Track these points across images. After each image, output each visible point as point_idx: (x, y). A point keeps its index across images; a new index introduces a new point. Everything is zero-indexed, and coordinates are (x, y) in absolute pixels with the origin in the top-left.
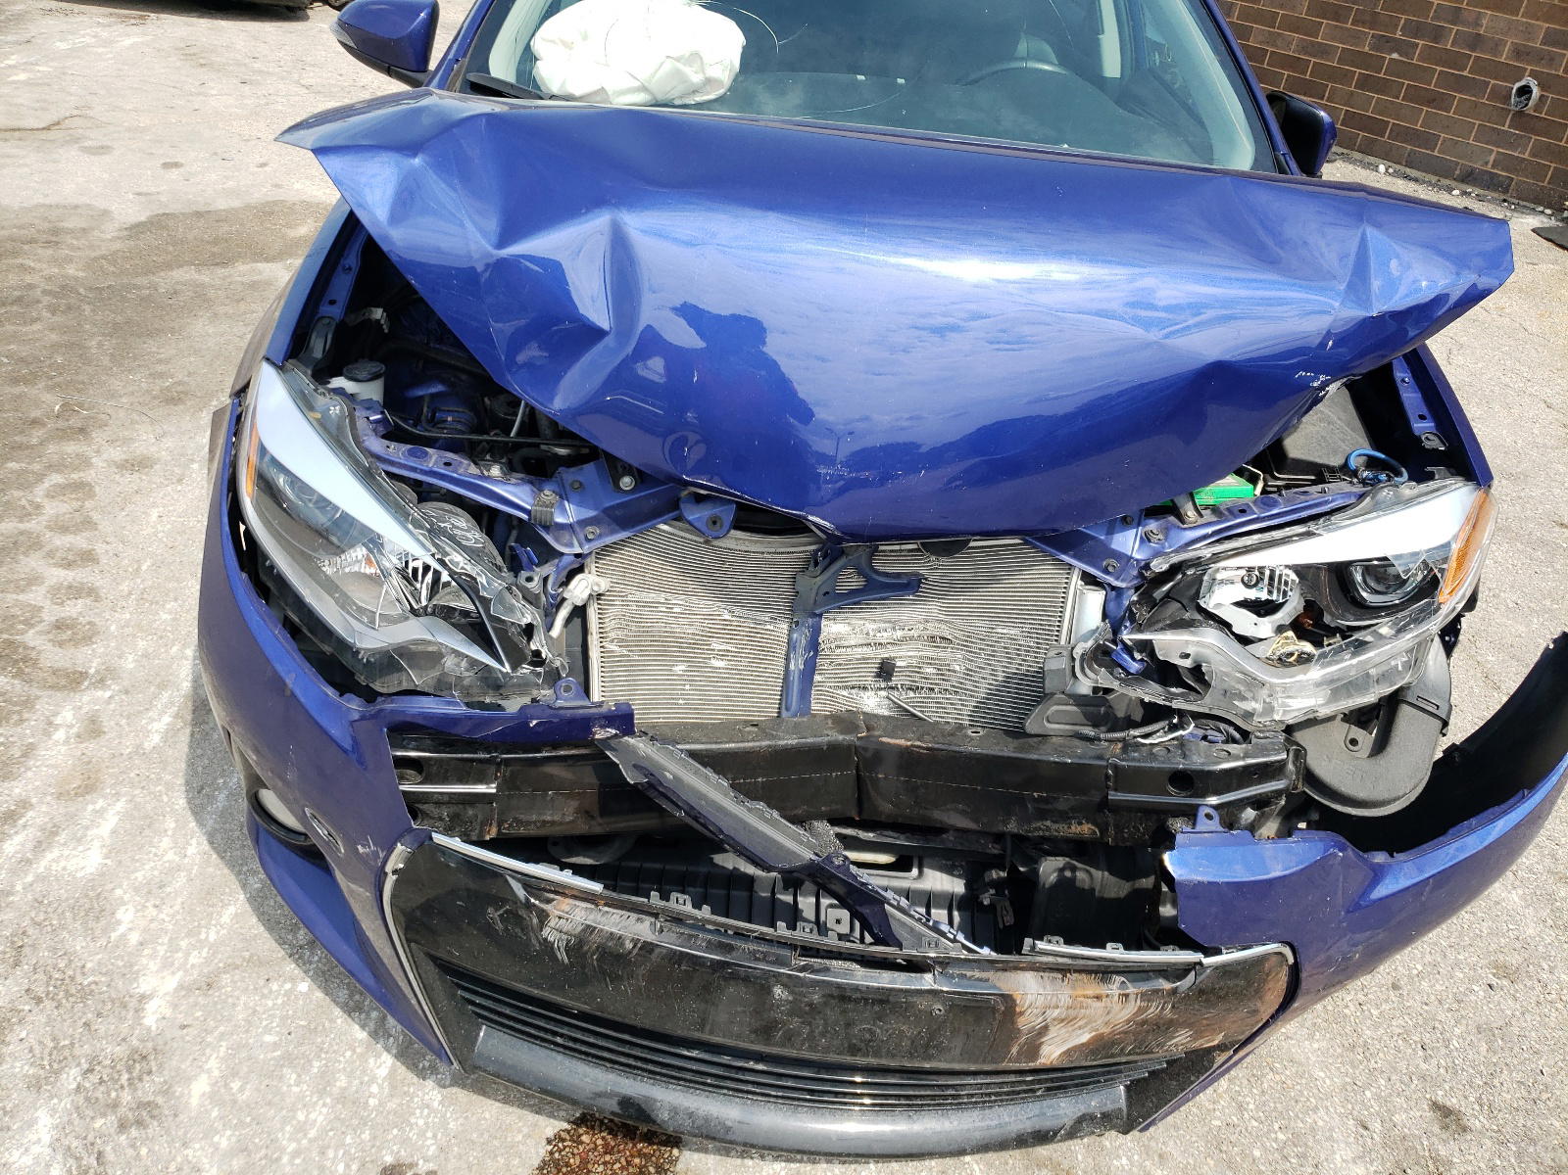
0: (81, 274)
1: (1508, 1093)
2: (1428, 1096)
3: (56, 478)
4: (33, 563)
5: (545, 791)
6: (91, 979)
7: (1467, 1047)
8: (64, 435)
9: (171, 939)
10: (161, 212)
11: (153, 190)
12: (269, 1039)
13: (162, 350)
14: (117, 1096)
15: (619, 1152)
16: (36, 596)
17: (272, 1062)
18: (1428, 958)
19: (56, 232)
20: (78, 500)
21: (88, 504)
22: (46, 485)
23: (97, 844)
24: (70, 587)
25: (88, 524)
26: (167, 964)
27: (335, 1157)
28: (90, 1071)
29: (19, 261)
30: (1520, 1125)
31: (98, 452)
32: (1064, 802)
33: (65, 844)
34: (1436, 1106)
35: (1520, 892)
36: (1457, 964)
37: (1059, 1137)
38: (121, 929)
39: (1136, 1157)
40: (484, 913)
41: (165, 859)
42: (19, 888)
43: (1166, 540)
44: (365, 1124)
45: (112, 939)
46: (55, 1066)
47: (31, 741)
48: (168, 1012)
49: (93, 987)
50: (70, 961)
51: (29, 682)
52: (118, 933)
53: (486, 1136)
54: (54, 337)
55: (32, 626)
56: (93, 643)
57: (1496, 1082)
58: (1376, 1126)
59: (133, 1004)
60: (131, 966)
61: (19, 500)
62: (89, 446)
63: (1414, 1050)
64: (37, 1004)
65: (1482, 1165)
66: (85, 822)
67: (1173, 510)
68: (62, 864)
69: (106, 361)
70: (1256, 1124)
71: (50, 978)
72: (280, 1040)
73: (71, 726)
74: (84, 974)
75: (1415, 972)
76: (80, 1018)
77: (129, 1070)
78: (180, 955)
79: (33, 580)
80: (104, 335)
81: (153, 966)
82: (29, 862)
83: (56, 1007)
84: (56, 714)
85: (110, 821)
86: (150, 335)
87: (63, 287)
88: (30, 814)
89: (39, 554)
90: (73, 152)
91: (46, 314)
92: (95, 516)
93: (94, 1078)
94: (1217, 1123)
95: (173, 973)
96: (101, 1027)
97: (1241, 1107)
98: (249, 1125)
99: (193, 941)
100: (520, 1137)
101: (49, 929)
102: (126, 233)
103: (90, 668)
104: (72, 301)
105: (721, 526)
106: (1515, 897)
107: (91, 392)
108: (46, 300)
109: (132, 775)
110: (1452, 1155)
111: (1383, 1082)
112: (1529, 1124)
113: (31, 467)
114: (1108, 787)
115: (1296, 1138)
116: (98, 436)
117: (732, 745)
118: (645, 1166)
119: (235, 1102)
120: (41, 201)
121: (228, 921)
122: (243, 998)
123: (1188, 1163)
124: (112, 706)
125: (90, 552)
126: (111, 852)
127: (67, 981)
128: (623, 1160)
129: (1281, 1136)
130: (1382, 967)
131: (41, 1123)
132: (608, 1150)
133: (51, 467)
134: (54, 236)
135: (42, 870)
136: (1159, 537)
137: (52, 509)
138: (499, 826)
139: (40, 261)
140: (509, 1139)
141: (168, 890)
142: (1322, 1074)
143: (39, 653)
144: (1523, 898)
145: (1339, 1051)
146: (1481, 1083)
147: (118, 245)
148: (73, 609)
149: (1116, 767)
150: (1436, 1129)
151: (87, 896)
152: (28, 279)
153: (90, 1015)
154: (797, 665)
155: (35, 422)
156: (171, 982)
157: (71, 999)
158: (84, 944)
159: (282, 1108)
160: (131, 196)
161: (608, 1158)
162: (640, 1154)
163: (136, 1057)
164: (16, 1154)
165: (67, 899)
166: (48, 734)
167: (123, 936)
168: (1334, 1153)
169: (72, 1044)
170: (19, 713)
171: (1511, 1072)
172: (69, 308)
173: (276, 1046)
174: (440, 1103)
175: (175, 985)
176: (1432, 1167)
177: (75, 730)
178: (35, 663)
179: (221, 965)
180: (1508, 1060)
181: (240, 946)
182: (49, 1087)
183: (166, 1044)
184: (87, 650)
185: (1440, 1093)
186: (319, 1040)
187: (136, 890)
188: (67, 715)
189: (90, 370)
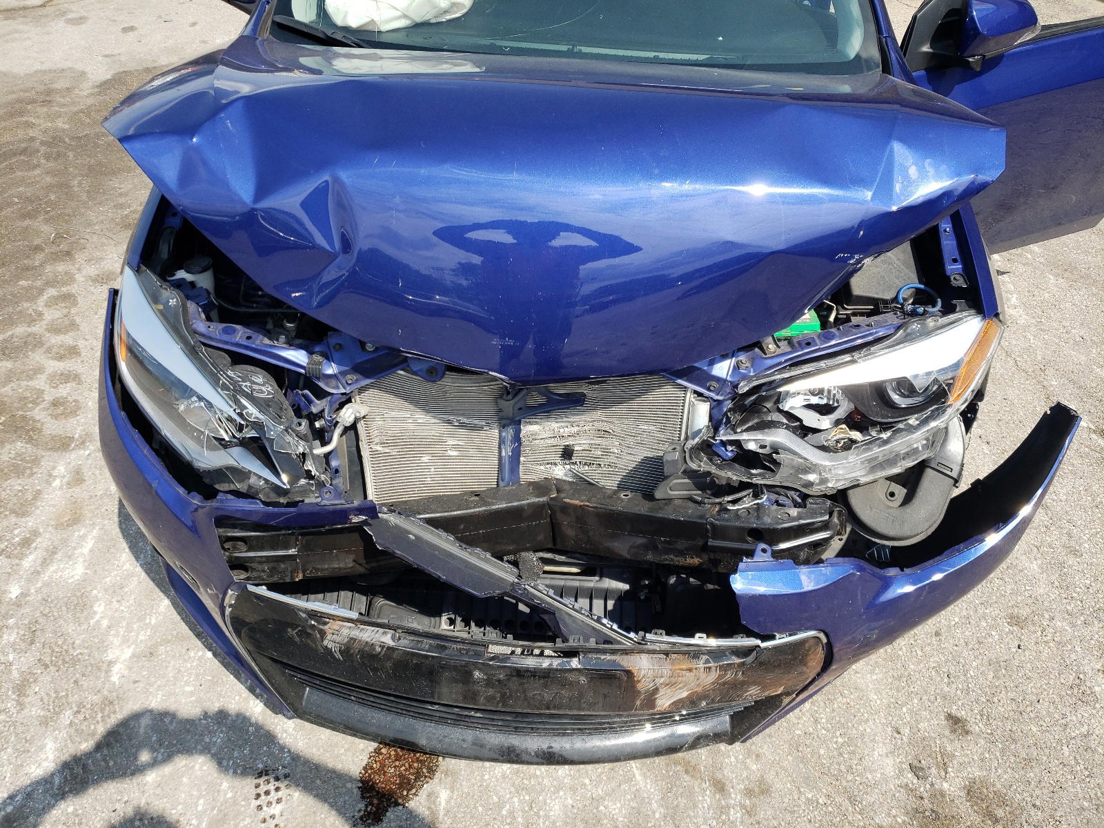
0: (67, 126)
1: (1003, 707)
2: (945, 710)
3: (52, 292)
4: (37, 357)
5: (331, 550)
6: (78, 652)
7: (980, 675)
8: (58, 257)
9: (127, 623)
10: (122, 70)
11: (116, 52)
12: (188, 689)
13: (123, 186)
14: (95, 728)
15: (405, 759)
16: (40, 382)
17: (190, 704)
18: (964, 613)
19: (49, 92)
20: (66, 307)
21: (73, 311)
22: (45, 297)
23: (81, 559)
24: (62, 374)
25: (73, 326)
26: (125, 641)
27: (228, 765)
28: (78, 712)
29: (24, 119)
30: (1007, 730)
31: (79, 270)
32: (681, 544)
33: (60, 560)
34: (950, 717)
35: (1039, 562)
36: (984, 617)
37: (684, 749)
38: (97, 617)
39: (741, 757)
40: (287, 632)
41: (124, 568)
42: (33, 591)
43: (752, 366)
44: (247, 744)
45: (91, 624)
46: (57, 709)
47: (38, 488)
48: (126, 673)
49: (80, 656)
50: (65, 640)
51: (37, 446)
52: (95, 620)
53: (321, 750)
54: (48, 179)
55: (38, 404)
56: (78, 415)
57: (995, 699)
58: (906, 731)
59: (104, 667)
60: (103, 642)
61: (28, 309)
62: (74, 265)
63: (942, 678)
64: (45, 669)
65: (976, 758)
66: (73, 545)
67: (758, 345)
68: (59, 574)
69: (84, 197)
70: (824, 732)
71: (53, 651)
72: (195, 689)
73: (64, 477)
74: (74, 648)
75: (953, 623)
76: (72, 678)
77: (102, 710)
78: (133, 634)
79: (39, 370)
80: (82, 175)
81: (116, 641)
82: (38, 573)
83: (57, 671)
84: (54, 468)
85: (90, 544)
86: (114, 173)
87: (54, 138)
88: (39, 540)
89: (41, 351)
90: (61, 24)
91: (43, 161)
92: (78, 320)
93: (81, 717)
94: (798, 732)
95: (129, 647)
96: (84, 683)
97: (816, 721)
98: (175, 745)
99: (141, 624)
100: (342, 751)
101: (52, 618)
102: (96, 90)
103: (75, 434)
104: (61, 149)
105: (437, 374)
106: (1035, 566)
107: (74, 222)
108: (43, 149)
109: (103, 510)
110: (955, 750)
111: (916, 701)
112: (1014, 728)
113: (35, 284)
114: (708, 537)
115: (850, 741)
116: (80, 257)
117: (459, 512)
118: (421, 768)
119: (167, 730)
120: (39, 68)
121: (163, 610)
122: (172, 663)
123: (775, 759)
124: (90, 462)
125: (74, 347)
126: (90, 565)
127: (64, 653)
128: (407, 765)
129: (840, 740)
130: (930, 621)
131: (48, 748)
132: (398, 758)
133: (49, 284)
134: (47, 97)
135: (46, 578)
136: (747, 365)
137: (51, 315)
138: (304, 572)
139: (38, 117)
140: (336, 752)
141: (126, 589)
142: (875, 697)
143: (43, 424)
144: (1040, 567)
145: (890, 680)
146: (984, 700)
147: (90, 101)
148: (64, 391)
149: (712, 524)
150: (947, 733)
151: (75, 595)
152: (31, 133)
153: (78, 675)
154: (507, 452)
155: (38, 249)
156: (128, 652)
157: (66, 665)
158: (74, 628)
159: (196, 734)
160: (100, 58)
161: (397, 763)
162: (418, 760)
163: (107, 702)
164: (33, 767)
165: (63, 598)
166: (49, 483)
167: (98, 621)
168: (874, 750)
169: (67, 695)
170: (31, 468)
171: (1007, 693)
172: (59, 155)
173: (192, 693)
174: (294, 729)
175: (129, 654)
176: (939, 758)
177: (66, 480)
178: (40, 431)
179: (159, 640)
180: (1007, 684)
181: (171, 627)
182: (53, 724)
183: (124, 693)
184: (73, 421)
185: (955, 707)
186: (219, 689)
187: (106, 590)
188: (61, 469)
189: (73, 204)
